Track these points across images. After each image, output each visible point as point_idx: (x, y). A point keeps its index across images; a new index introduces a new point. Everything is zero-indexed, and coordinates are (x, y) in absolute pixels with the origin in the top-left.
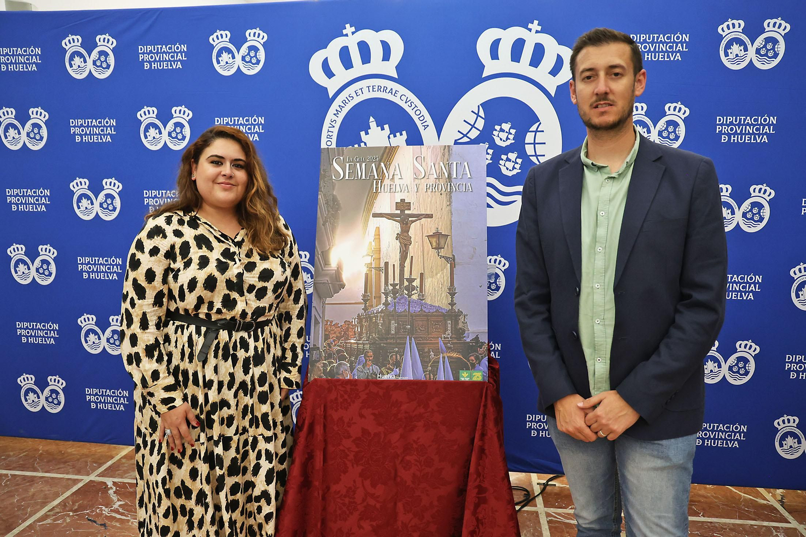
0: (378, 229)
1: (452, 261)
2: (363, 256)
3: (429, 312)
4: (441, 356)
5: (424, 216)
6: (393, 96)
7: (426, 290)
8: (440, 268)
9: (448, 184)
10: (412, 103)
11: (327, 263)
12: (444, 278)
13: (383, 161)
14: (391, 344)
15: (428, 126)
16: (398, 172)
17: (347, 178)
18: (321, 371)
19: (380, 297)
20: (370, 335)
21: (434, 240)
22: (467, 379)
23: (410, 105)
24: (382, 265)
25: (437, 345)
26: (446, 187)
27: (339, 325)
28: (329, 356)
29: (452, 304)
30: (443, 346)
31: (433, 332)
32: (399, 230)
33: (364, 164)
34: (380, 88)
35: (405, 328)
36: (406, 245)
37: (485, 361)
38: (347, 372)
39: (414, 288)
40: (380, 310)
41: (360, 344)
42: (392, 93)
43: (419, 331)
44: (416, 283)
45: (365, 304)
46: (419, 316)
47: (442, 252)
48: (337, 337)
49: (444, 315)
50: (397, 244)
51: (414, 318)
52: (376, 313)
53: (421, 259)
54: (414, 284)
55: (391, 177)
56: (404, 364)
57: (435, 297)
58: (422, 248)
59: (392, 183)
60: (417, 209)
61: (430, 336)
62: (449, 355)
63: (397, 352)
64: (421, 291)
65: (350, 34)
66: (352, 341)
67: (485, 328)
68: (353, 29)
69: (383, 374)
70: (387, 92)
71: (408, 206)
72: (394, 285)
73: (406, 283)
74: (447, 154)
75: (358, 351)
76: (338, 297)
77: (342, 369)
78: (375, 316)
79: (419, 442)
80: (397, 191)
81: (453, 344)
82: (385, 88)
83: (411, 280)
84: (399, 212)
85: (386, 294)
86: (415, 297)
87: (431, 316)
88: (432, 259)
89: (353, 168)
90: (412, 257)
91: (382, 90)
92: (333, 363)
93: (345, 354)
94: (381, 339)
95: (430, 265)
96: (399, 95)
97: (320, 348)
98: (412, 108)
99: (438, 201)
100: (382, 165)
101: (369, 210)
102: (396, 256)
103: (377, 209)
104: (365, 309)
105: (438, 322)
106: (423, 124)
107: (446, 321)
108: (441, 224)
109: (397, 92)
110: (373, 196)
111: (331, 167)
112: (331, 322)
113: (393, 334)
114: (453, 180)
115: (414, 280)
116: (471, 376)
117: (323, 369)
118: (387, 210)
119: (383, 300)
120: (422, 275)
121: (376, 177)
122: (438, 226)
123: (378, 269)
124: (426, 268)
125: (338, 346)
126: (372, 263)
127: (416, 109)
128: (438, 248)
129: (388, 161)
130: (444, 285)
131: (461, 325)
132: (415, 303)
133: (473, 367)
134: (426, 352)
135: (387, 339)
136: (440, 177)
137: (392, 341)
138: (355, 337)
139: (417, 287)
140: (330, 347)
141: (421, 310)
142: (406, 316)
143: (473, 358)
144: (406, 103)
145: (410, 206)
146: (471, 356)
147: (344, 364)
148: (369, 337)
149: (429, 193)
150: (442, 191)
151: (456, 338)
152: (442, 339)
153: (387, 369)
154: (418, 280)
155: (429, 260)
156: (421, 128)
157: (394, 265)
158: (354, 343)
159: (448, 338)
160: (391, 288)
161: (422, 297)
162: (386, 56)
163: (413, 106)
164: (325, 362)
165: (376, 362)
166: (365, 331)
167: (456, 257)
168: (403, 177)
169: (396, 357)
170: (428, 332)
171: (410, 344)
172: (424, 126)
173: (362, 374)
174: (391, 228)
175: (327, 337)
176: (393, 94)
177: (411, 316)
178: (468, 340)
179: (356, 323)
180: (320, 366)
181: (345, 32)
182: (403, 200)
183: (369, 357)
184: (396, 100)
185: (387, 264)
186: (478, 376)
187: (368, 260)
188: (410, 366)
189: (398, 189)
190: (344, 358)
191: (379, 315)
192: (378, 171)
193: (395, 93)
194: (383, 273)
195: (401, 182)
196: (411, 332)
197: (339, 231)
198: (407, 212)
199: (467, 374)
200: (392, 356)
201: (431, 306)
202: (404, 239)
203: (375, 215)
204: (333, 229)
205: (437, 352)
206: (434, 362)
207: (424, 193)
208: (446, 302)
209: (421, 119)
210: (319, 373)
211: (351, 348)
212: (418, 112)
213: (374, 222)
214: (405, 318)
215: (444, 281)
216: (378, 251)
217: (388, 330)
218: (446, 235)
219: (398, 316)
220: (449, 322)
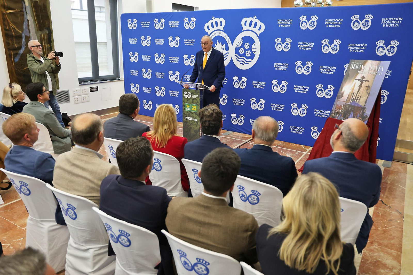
0: (355, 83)
1: (369, 94)
5: (367, 81)
8: (366, 96)
11: (342, 90)
12: (365, 98)
16: (365, 68)
17: (353, 68)
19: (349, 101)
21: (367, 88)
24: (353, 93)
25: (357, 115)
26: (375, 73)
27: (339, 106)
29: (365, 105)
30: (359, 116)
31: (358, 112)
32: (360, 84)
33: (358, 65)
36: (360, 88)
39: (357, 100)
40: (348, 104)
41: (342, 111)
43: (355, 111)
46: (356, 107)
47: (368, 91)
48: (338, 109)
49: (362, 108)
53: (362, 92)
54: (358, 99)
55: (363, 69)
57: (361, 103)
58: (363, 90)
59: (363, 71)
60: (366, 79)
63: (348, 115)
66: (340, 110)
67: (370, 113)
69: (344, 120)
73: (356, 98)
74: (379, 63)
75: (340, 113)
76: (341, 99)
83: (358, 98)
84: (362, 79)
85: (351, 100)
86: (357, 102)
87: (359, 107)
88: (365, 93)
89: (356, 66)
90: (360, 91)
92: (334, 115)
97: (334, 111)
99: (372, 77)
100: (363, 65)
101: (355, 78)
102: (357, 91)
104: (345, 103)
105: (360, 109)
107: (362, 109)
108: (370, 83)
110: (357, 74)
111: (351, 65)
113: (349, 111)
114: (378, 71)
118: (359, 78)
121: (360, 69)
124: (362, 95)
125: (337, 111)
130: (365, 100)
131: (364, 111)
135: (347, 111)
136: (375, 71)
143: (364, 120)
145: (364, 78)
147: (337, 116)
148: (344, 110)
149: (371, 75)
151: (362, 114)
154: (359, 98)
157: (355, 93)
159: (360, 114)
160: (353, 99)
161: (359, 102)
165: (343, 117)
171: (352, 113)
173: (339, 119)
174: (358, 83)
175: (336, 108)
178: (365, 115)
179: (343, 106)
182: (364, 76)
187: (351, 91)
189: (364, 73)
190: (337, 114)
192: (361, 67)
194: (352, 95)
195: (365, 71)
196: (353, 111)
197: (347, 82)
198: (363, 79)
201: (360, 105)
202: (360, 86)
203: (356, 79)
204: (345, 82)
207: (369, 74)
208: (363, 105)
213: (355, 81)
216: (353, 89)
217: (349, 109)
218: (370, 87)
219: (352, 106)
220: (362, 110)
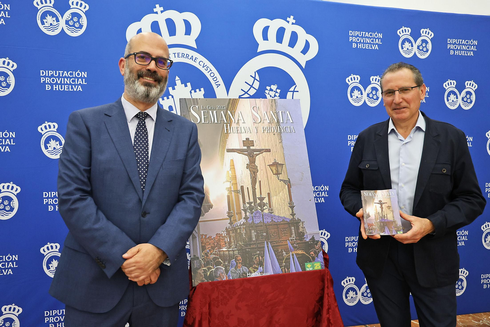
0: (232, 161)
1: (288, 183)
2: (224, 182)
3: (278, 222)
4: (291, 254)
5: (264, 150)
6: (193, 61)
7: (274, 206)
8: (281, 189)
9: (278, 127)
10: (208, 68)
12: (284, 195)
13: (229, 109)
14: (253, 248)
15: (220, 85)
16: (241, 118)
17: (203, 122)
18: (202, 276)
19: (241, 213)
20: (237, 243)
21: (274, 168)
22: (311, 269)
23: (206, 69)
24: (239, 188)
25: (287, 246)
26: (277, 129)
27: (212, 238)
28: (207, 263)
29: (293, 214)
30: (291, 246)
31: (282, 237)
32: (247, 162)
33: (215, 112)
34: (183, 55)
35: (262, 235)
36: (254, 172)
37: (321, 254)
38: (224, 274)
39: (265, 205)
40: (242, 223)
41: (231, 251)
42: (192, 59)
43: (273, 237)
44: (266, 201)
45: (230, 219)
46: (271, 225)
47: (281, 177)
48: (212, 247)
49: (288, 223)
50: (248, 172)
51: (268, 227)
52: (240, 226)
53: (266, 183)
54: (265, 201)
55: (236, 122)
56: (265, 263)
57: (280, 210)
58: (266, 174)
59: (238, 126)
60: (258, 145)
61: (281, 240)
62: (296, 252)
63: (259, 255)
64: (270, 206)
65: (159, 12)
66: (224, 249)
68: (162, 9)
69: (251, 273)
70: (189, 58)
71: (252, 143)
72: (250, 203)
73: (258, 201)
74: (274, 105)
75: (229, 256)
76: (208, 216)
77: (219, 273)
78: (239, 228)
79: (280, 322)
80: (242, 132)
81: (298, 244)
82: (188, 56)
83: (262, 199)
84: (246, 148)
85: (245, 211)
86: (266, 211)
87: (279, 224)
88: (274, 182)
89: (207, 115)
90: (260, 181)
91: (185, 56)
92: (211, 268)
93: (220, 260)
94: (245, 245)
95: (274, 187)
96: (198, 61)
97: (200, 257)
98: (208, 71)
99: (272, 140)
100: (229, 112)
101: (224, 147)
102: (248, 181)
103: (230, 146)
104: (231, 223)
105: (284, 228)
106: (216, 84)
107: (290, 227)
108: (277, 156)
109: (196, 59)
110: (225, 136)
111: (189, 113)
112: (206, 236)
113: (254, 241)
114: (281, 124)
115: (263, 198)
116: (313, 266)
117: (204, 275)
118: (238, 147)
119: (243, 215)
120: (269, 194)
121: (226, 122)
122: (275, 158)
123: (237, 192)
124: (271, 190)
125: (213, 254)
126: (231, 187)
127: (211, 72)
128: (277, 174)
129: (232, 109)
130: (285, 201)
131: (301, 230)
132: (267, 215)
133: (314, 259)
134: (280, 252)
135: (250, 245)
136: (272, 122)
137: (254, 246)
138: (226, 246)
139: (267, 204)
140: (207, 256)
141: (272, 221)
142: (262, 226)
143: (312, 253)
144: (203, 67)
145: (253, 143)
146: (311, 251)
147: (221, 268)
148: (236, 245)
149: (265, 133)
150: (275, 132)
151: (299, 239)
152: (289, 240)
153: (254, 268)
154: (267, 198)
155: (272, 183)
156: (215, 86)
157: (248, 188)
158: (226, 251)
159: (294, 240)
161: (271, 210)
162: (188, 31)
163: (209, 70)
164: (204, 268)
166: (233, 241)
167: (291, 180)
168: (245, 122)
169: (259, 258)
170: (279, 237)
171: (268, 247)
172: (217, 85)
173: (235, 275)
174: (242, 160)
175: (203, 248)
176: (194, 60)
177: (266, 225)
178: (308, 240)
179: (225, 235)
180: (201, 272)
181: (155, 10)
182: (247, 139)
183: (238, 260)
184: (196, 65)
185: (242, 187)
186: (317, 266)
187: (228, 185)
188: (270, 264)
189: (243, 130)
190: (219, 264)
191: (242, 227)
192: (226, 117)
193: (195, 59)
194: (240, 194)
195: (244, 125)
196: (267, 238)
198: (251, 148)
199: (311, 265)
200: (255, 258)
201: (279, 217)
202: (252, 168)
203: (229, 151)
205: (288, 251)
206: (287, 259)
207: (262, 133)
208: (289, 213)
209: (215, 79)
210: (201, 278)
211: (224, 255)
212: (212, 75)
213: (229, 156)
214: (261, 227)
215: (285, 198)
216: (235, 177)
217: (250, 238)
218: (282, 165)
219: (256, 227)
220: (293, 228)
